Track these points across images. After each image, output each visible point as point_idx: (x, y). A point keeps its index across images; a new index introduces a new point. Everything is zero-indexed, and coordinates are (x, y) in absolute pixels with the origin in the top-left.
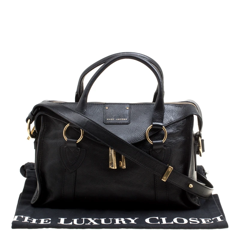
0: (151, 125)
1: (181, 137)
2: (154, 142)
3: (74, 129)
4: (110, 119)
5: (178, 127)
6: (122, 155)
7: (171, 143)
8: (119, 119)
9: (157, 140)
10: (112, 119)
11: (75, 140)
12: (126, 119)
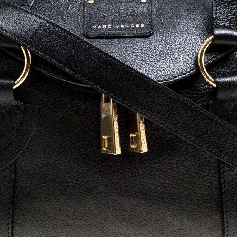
0: (209, 36)
2: (219, 80)
3: (7, 52)
4: (100, 27)
8: (124, 25)
9: (224, 76)
10: (105, 26)
11: (9, 82)
12: (142, 25)
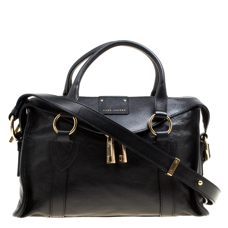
1: (187, 131)
2: (158, 132)
5: (183, 120)
6: (123, 145)
7: (176, 136)
11: (67, 132)
12: (125, 110)
